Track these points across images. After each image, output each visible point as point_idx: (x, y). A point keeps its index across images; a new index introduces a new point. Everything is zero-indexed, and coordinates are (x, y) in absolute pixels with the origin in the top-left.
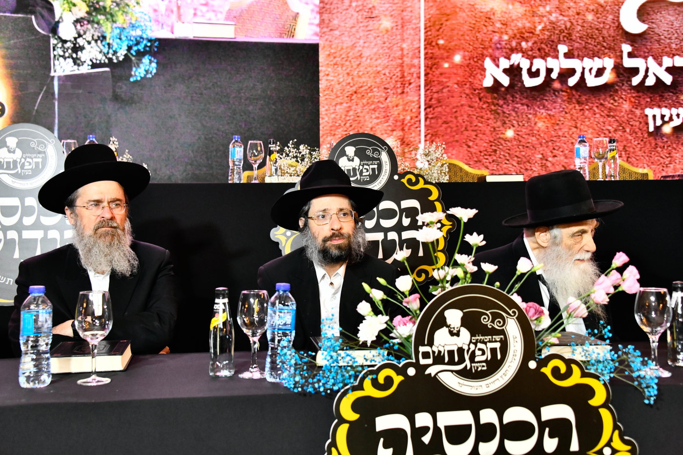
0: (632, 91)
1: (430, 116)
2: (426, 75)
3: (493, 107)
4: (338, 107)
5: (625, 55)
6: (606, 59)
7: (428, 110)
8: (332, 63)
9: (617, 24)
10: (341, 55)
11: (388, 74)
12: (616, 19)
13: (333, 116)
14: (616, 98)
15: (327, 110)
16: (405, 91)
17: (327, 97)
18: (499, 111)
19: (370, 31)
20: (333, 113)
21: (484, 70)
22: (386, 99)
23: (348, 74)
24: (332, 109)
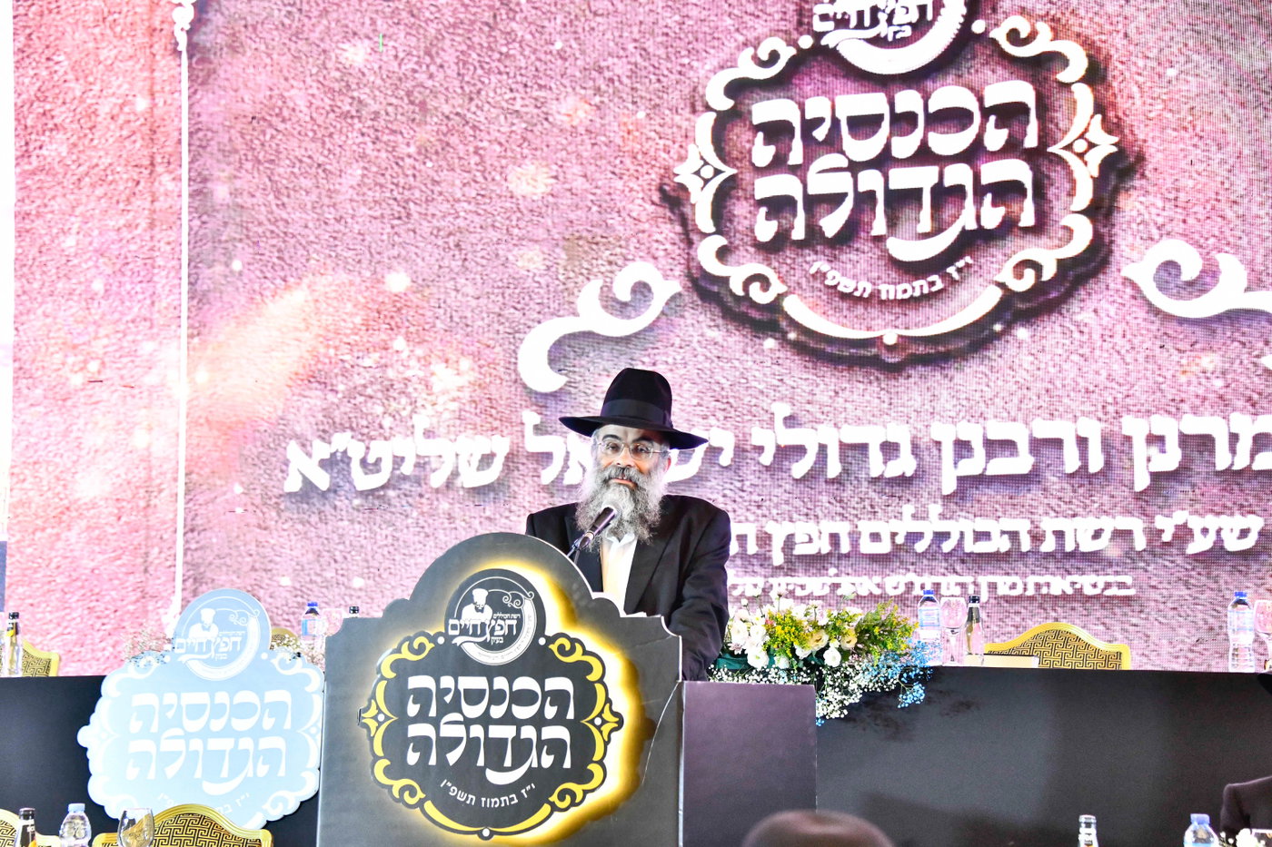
0: (542, 494)
1: (193, 546)
2: (187, 474)
3: (300, 527)
4: (39, 534)
5: (529, 430)
6: (497, 437)
7: (190, 535)
8: (31, 461)
9: (513, 376)
10: (47, 446)
11: (124, 476)
12: (512, 367)
13: (29, 550)
14: (514, 508)
15: (18, 542)
16: (152, 503)
17: (21, 518)
18: (310, 535)
19: (97, 403)
20: (29, 546)
21: (286, 463)
22: (119, 518)
23: (58, 479)
24: (28, 538)
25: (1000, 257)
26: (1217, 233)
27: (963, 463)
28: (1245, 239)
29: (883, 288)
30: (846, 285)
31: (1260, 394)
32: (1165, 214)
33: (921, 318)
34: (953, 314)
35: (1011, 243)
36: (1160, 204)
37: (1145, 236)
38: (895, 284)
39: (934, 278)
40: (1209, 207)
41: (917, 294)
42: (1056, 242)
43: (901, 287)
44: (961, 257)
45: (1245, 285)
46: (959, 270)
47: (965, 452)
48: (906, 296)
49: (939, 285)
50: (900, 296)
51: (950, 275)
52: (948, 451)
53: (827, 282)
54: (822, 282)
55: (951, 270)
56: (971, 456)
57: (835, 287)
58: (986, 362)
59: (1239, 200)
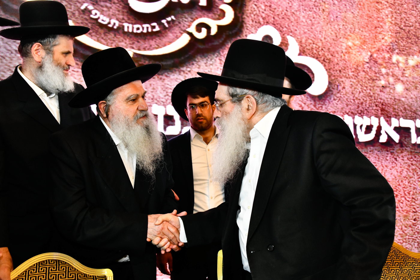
25: (190, 19)
26: (287, 26)
27: (169, 128)
28: (298, 31)
29: (126, 25)
30: (104, 20)
31: (305, 104)
32: (266, 12)
33: (147, 45)
34: (165, 45)
35: (195, 13)
36: (263, 7)
37: (257, 21)
38: (133, 24)
39: (154, 24)
40: (283, 13)
41: (145, 31)
42: (217, 16)
43: (136, 26)
44: (169, 16)
45: (298, 52)
46: (168, 22)
47: (170, 123)
48: (139, 32)
49: (157, 29)
50: (135, 31)
51: (163, 24)
52: (161, 120)
53: (92, 16)
54: (89, 16)
55: (164, 21)
56: (173, 125)
57: (97, 20)
58: (182, 73)
59: (295, 13)
